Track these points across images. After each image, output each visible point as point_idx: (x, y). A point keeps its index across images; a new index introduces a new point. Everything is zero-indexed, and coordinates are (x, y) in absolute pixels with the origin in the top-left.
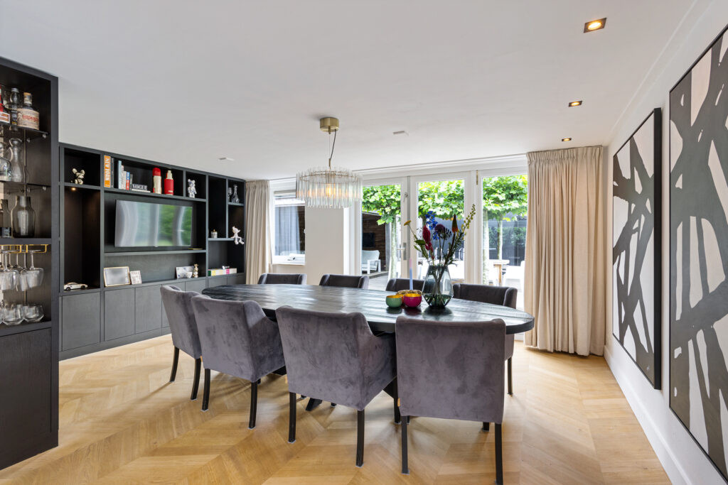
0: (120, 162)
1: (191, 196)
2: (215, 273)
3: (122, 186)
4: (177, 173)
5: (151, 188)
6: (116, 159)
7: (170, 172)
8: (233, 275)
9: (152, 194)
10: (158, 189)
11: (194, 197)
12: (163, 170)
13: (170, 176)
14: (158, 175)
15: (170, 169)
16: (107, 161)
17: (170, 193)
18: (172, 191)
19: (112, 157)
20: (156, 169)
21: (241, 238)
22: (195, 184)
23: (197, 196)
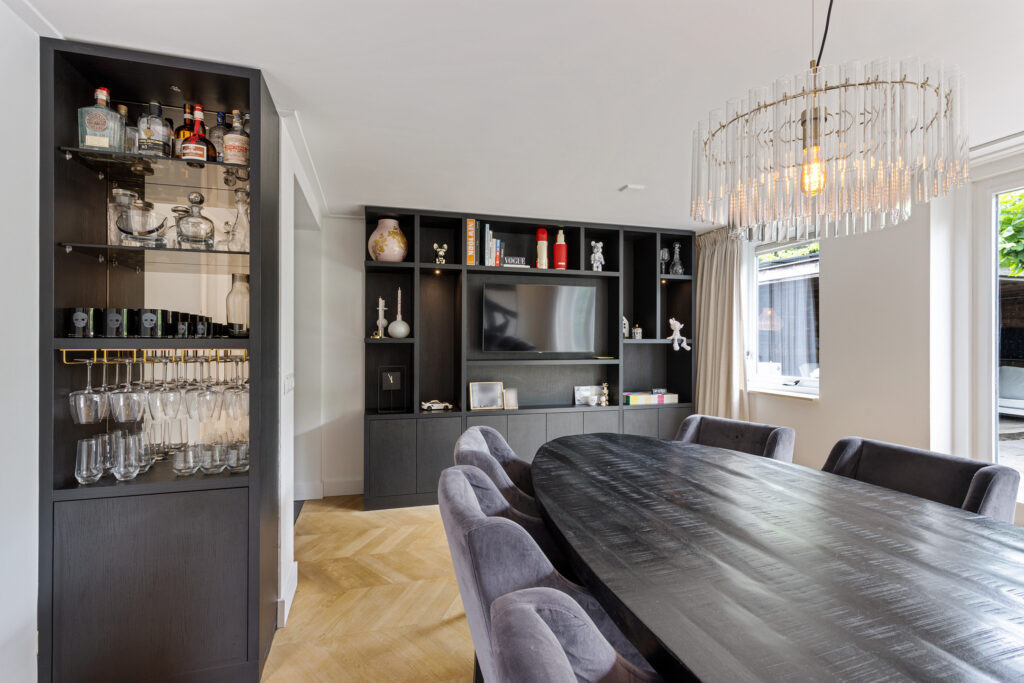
0: (487, 226)
1: (595, 269)
2: (637, 399)
3: (491, 261)
4: (572, 231)
5: (532, 260)
6: (482, 221)
7: (561, 232)
8: (670, 406)
9: (534, 270)
10: (543, 263)
11: (600, 269)
12: (551, 229)
13: (561, 239)
14: (542, 239)
15: (561, 228)
16: (471, 227)
17: (560, 266)
18: (563, 264)
19: (477, 220)
20: (540, 231)
21: (684, 339)
22: (603, 248)
23: (605, 268)
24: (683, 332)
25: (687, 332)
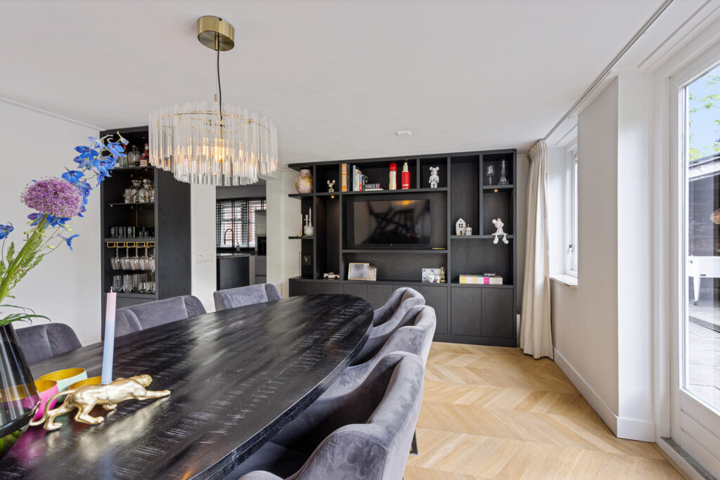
0: (354, 166)
1: (432, 187)
2: (465, 280)
3: (357, 188)
4: (412, 162)
5: (385, 184)
6: (351, 164)
7: (406, 164)
8: (495, 287)
9: (386, 191)
10: (393, 186)
11: (436, 187)
12: (398, 163)
13: (406, 168)
14: (393, 170)
15: (406, 161)
16: (344, 168)
17: (405, 187)
18: (407, 185)
19: (348, 164)
20: (391, 164)
21: (505, 234)
22: (438, 171)
23: (439, 185)
24: (505, 229)
25: (509, 228)
